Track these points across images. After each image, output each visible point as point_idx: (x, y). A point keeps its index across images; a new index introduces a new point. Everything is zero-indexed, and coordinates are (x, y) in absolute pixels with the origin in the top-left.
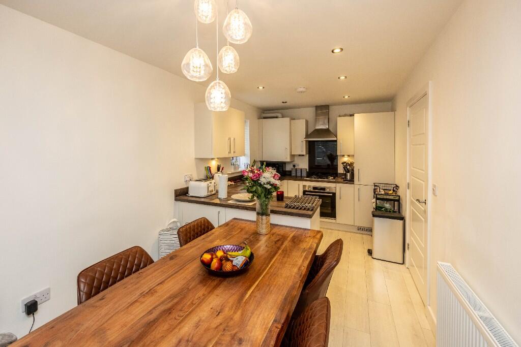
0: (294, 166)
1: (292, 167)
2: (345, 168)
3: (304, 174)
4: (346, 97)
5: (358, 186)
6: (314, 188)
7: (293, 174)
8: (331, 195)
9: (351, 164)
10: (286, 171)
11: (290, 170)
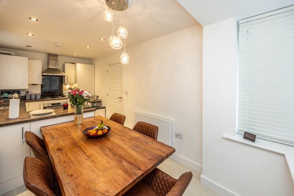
0: (27, 92)
4: (75, 54)
6: (52, 104)
7: (28, 98)
11: (24, 95)
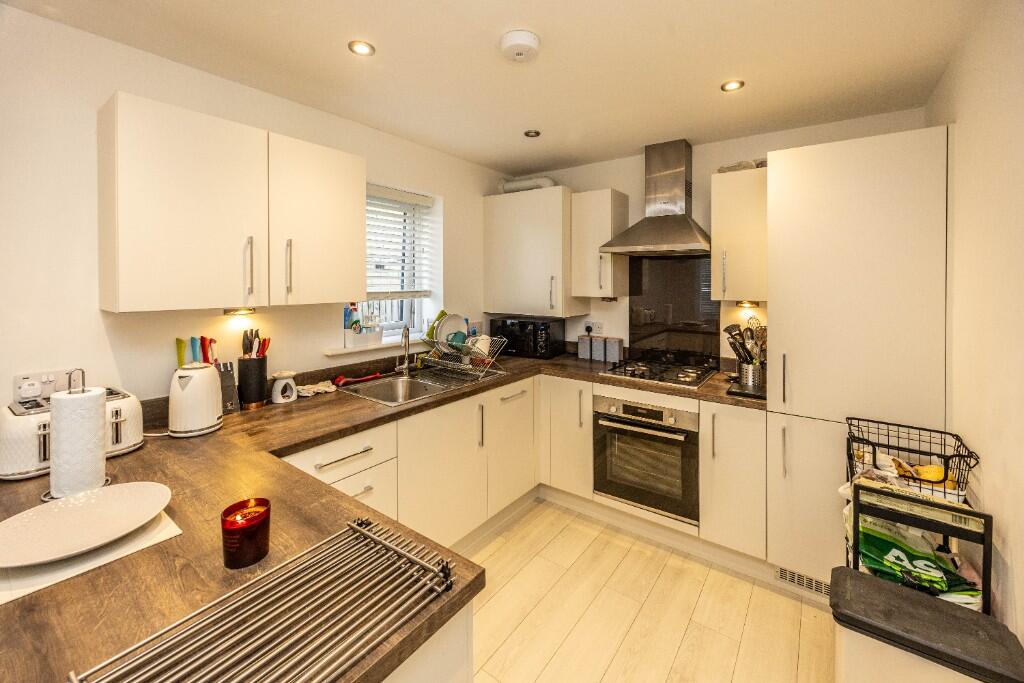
0: (589, 329)
1: (583, 332)
2: (738, 346)
3: (614, 356)
5: (782, 421)
6: (627, 408)
7: (583, 353)
8: (681, 438)
9: (759, 335)
10: (564, 343)
11: (577, 340)
